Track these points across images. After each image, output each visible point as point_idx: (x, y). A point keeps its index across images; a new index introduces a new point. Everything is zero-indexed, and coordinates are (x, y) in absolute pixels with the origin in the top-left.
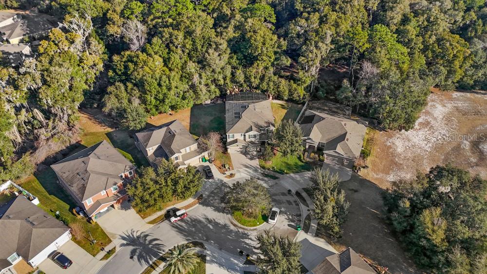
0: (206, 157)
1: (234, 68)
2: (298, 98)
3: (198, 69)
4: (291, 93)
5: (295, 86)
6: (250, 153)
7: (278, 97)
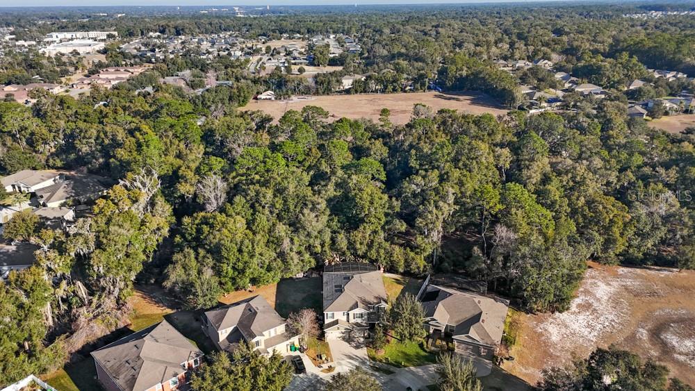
0: (295, 344)
1: (334, 232)
2: (417, 270)
3: (289, 232)
4: (407, 263)
5: (412, 254)
6: (355, 340)
7: (391, 269)
